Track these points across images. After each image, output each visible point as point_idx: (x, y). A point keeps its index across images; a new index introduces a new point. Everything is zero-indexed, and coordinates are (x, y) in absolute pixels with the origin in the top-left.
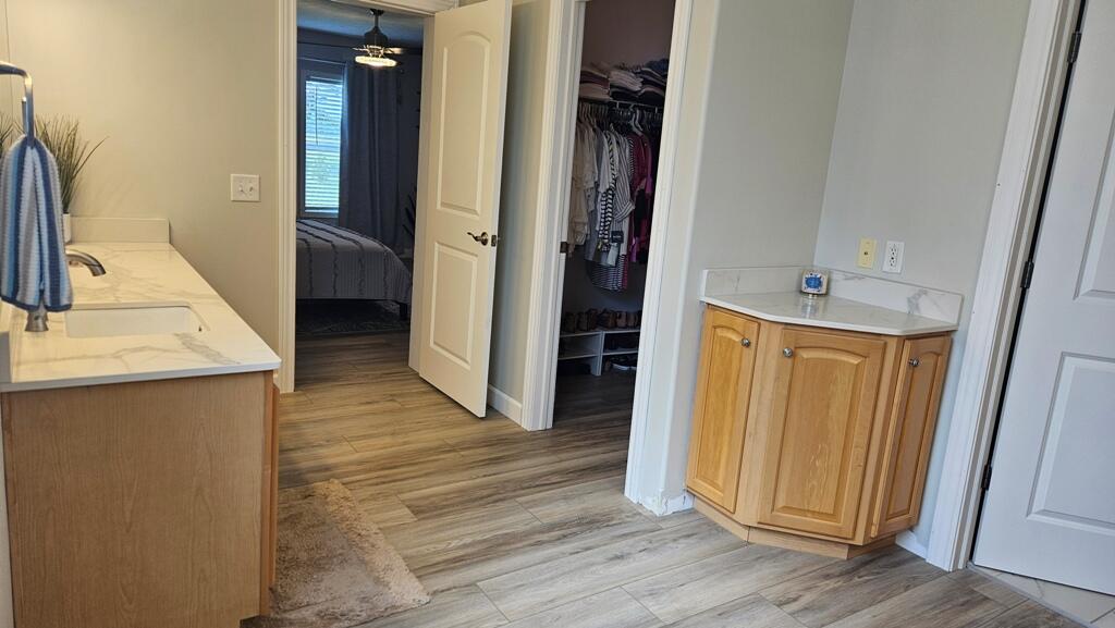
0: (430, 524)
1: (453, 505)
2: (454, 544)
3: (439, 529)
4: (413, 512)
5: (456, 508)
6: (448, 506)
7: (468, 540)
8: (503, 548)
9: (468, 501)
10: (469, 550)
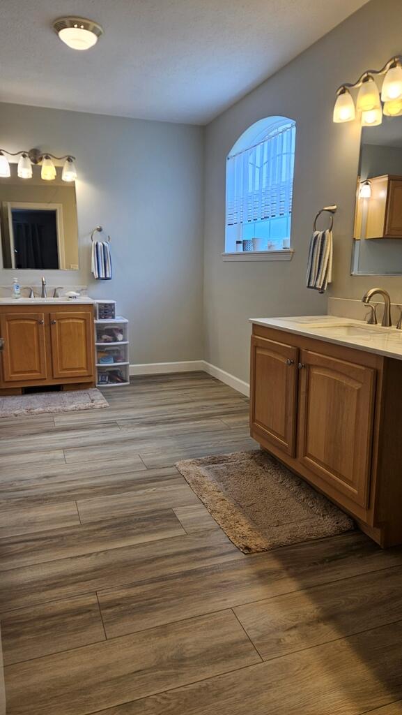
0: (166, 505)
1: (140, 521)
2: (151, 490)
3: (158, 501)
4: (175, 516)
5: (137, 518)
6: (145, 520)
7: (141, 492)
8: (120, 486)
9: (125, 524)
10: (143, 485)
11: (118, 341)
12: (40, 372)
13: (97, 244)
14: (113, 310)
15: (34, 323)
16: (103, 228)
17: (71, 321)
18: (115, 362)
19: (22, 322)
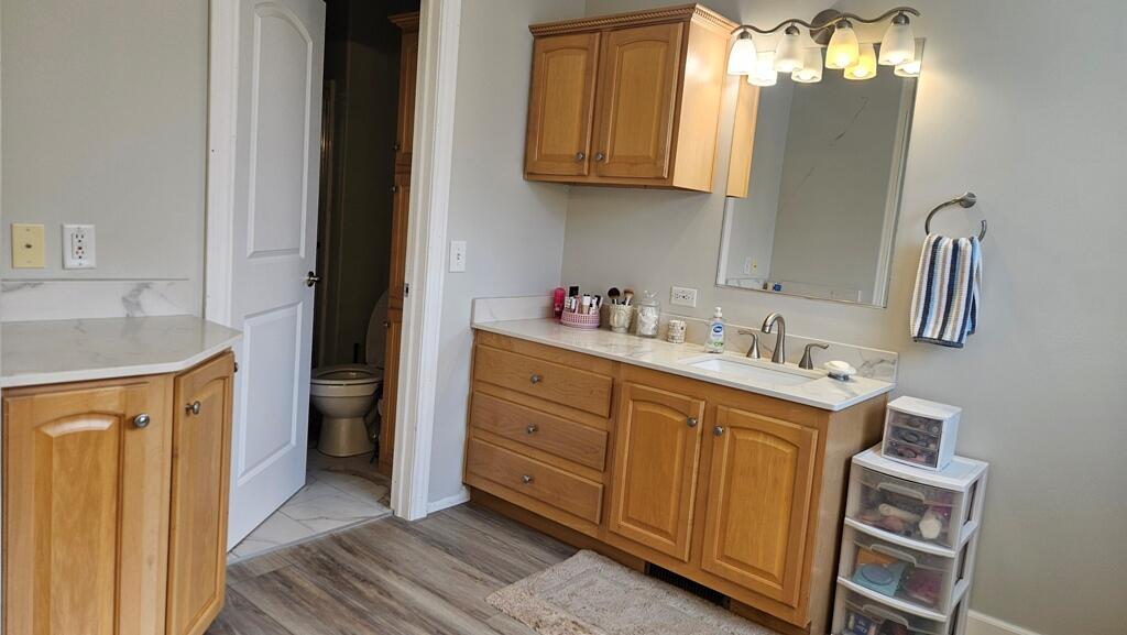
11: (921, 538)
12: (675, 542)
13: (939, 239)
14: (936, 440)
15: (679, 419)
16: (978, 199)
17: (760, 439)
18: (901, 593)
19: (658, 411)
